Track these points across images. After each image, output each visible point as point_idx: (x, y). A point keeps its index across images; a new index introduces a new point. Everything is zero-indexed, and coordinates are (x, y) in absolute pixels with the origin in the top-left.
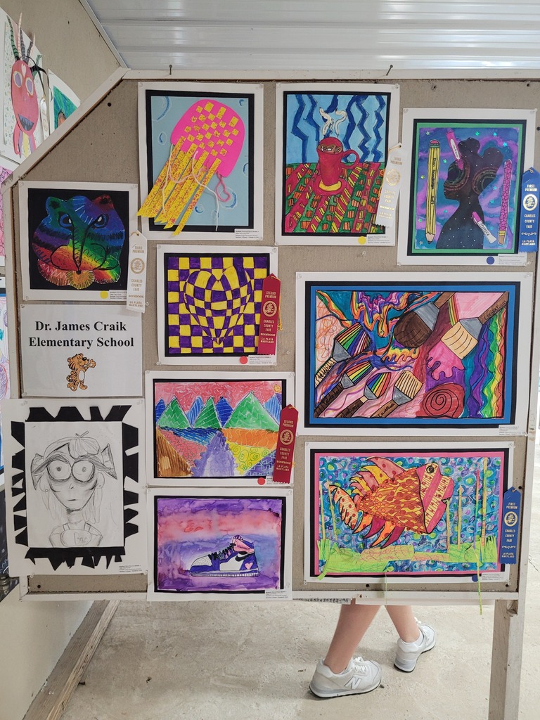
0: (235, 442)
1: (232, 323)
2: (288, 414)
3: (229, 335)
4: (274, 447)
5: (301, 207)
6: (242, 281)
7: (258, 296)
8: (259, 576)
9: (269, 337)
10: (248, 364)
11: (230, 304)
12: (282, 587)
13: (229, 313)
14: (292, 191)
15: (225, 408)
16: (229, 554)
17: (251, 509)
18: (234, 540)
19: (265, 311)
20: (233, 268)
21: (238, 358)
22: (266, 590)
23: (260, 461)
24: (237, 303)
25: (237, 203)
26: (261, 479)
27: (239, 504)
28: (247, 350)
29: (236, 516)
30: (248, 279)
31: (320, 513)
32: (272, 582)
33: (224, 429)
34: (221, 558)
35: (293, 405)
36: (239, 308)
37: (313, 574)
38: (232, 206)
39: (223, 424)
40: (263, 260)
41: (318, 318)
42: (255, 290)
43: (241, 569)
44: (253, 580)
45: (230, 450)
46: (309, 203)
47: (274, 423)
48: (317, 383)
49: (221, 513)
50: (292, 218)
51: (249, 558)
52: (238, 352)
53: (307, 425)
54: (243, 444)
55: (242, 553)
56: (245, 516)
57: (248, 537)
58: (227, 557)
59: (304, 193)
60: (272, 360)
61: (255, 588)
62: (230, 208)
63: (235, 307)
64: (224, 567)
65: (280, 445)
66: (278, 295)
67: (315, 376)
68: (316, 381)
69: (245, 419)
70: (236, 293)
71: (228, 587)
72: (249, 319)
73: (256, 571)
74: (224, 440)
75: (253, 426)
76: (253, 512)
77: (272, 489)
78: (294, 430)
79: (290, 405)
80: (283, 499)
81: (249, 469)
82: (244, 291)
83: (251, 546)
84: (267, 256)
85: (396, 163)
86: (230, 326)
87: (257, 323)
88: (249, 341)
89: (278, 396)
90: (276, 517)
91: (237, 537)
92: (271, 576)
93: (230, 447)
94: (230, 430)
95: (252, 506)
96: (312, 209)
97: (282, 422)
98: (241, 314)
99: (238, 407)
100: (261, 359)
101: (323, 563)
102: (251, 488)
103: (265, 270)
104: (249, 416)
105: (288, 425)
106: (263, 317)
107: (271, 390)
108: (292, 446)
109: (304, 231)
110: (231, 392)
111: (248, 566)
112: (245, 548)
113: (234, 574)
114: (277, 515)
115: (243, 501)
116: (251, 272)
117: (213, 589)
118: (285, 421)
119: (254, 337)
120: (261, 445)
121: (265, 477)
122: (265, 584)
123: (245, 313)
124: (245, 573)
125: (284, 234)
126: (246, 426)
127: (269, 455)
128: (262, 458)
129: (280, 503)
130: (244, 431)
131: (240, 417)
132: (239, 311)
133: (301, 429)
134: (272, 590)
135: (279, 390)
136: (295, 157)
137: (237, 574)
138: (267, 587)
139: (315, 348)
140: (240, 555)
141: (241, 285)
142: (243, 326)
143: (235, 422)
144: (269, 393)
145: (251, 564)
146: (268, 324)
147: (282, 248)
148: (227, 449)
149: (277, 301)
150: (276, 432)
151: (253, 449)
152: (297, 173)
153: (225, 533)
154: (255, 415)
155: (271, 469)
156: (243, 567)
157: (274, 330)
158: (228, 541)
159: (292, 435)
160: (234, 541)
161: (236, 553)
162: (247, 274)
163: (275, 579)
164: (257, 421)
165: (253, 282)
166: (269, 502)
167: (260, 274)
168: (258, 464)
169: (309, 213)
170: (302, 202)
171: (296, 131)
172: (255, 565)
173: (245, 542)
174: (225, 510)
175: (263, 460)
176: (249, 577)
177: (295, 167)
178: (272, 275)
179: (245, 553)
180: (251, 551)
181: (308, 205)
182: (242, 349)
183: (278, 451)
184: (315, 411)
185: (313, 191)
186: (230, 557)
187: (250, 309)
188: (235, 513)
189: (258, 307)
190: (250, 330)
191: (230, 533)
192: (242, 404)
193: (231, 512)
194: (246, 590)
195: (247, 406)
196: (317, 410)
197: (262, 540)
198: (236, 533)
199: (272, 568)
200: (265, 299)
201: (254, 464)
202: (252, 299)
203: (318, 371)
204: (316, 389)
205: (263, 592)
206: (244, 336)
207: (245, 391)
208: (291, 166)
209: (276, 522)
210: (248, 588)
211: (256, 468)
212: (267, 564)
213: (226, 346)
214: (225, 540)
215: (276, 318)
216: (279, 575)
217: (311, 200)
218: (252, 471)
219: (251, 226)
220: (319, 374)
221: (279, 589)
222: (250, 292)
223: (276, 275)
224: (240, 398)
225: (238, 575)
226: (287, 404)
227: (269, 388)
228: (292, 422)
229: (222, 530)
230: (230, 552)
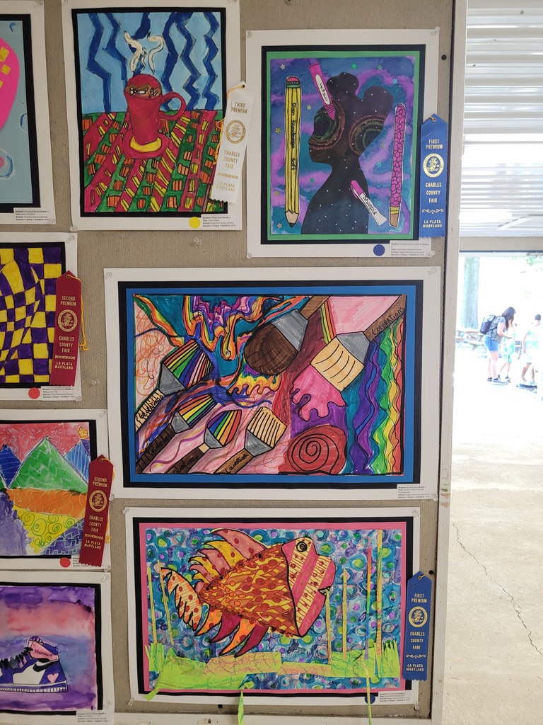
0: (25, 507)
1: (16, 341)
2: (100, 468)
3: (13, 357)
4: (82, 515)
5: (107, 176)
6: (28, 282)
7: (51, 303)
8: (68, 691)
9: (66, 361)
10: (41, 398)
11: (11, 315)
12: (100, 707)
13: (11, 327)
14: (92, 152)
15: (10, 460)
16: (25, 661)
17: (52, 601)
18: (31, 642)
19: (60, 324)
20: (15, 264)
21: (26, 391)
22: (79, 711)
23: (63, 535)
24: (20, 313)
25: (14, 170)
26: (65, 559)
27: (36, 593)
28: (38, 379)
29: (33, 610)
30: (36, 280)
31: (149, 607)
32: (85, 700)
33: (10, 490)
34: (14, 667)
35: (106, 456)
36: (25, 319)
37: (142, 690)
38: (8, 175)
39: (8, 482)
40: (55, 252)
41: (137, 333)
42: (46, 294)
43: (41, 683)
44: (60, 697)
45: (19, 518)
46: (118, 170)
47: (81, 481)
48: (138, 425)
49: (11, 605)
50: (94, 191)
51: (52, 667)
52: (27, 382)
53: (128, 483)
54: (38, 511)
55: (42, 660)
56: (45, 611)
57: (50, 639)
58: (21, 665)
59: (109, 156)
60: (75, 392)
61: (63, 708)
62: (5, 179)
63: (18, 318)
64: (18, 678)
65: (89, 511)
66: (78, 301)
67: (135, 415)
68: (138, 424)
69: (39, 475)
70: (19, 299)
71: (26, 706)
72: (39, 335)
73: (63, 685)
74: (10, 505)
75: (51, 486)
76: (57, 605)
77: (79, 573)
78: (107, 491)
79: (102, 456)
80: (97, 587)
81: (47, 545)
82: (30, 296)
83: (54, 651)
84: (61, 246)
85: (239, 110)
86: (13, 345)
87: (51, 340)
88: (40, 366)
89: (84, 444)
90: (86, 612)
91: (35, 638)
92: (85, 692)
93: (19, 514)
94: (18, 490)
95: (55, 596)
96: (122, 179)
97: (91, 480)
98: (26, 330)
99: (28, 459)
100: (59, 392)
101: (155, 676)
102: (51, 571)
103: (59, 266)
104: (45, 472)
105: (100, 485)
106: (59, 332)
107: (74, 436)
108: (104, 514)
109: (111, 210)
110: (18, 438)
111: (53, 678)
112: (45, 654)
113: (33, 688)
114: (89, 609)
115: (42, 589)
116: (40, 269)
117: (5, 708)
118: (96, 479)
119: (47, 361)
120: (63, 512)
121: (69, 557)
122: (76, 702)
123: (32, 326)
124: (47, 687)
125: (83, 214)
126: (41, 486)
127: (76, 525)
128: (64, 530)
129: (92, 593)
130: (37, 494)
131: (31, 473)
132: (24, 323)
133: (118, 489)
134: (86, 710)
135: (85, 434)
136: (94, 104)
137: (36, 688)
138: (79, 706)
139: (135, 375)
140: (39, 664)
141: (27, 287)
142: (31, 346)
143: (25, 480)
144: (72, 440)
145: (56, 675)
146: (66, 342)
147: (84, 235)
148: (15, 518)
149: (77, 309)
150: (84, 494)
151: (53, 518)
152: (98, 127)
153: (16, 633)
154: (52, 470)
155: (78, 546)
156: (45, 680)
157: (74, 352)
158: (22, 644)
159: (105, 498)
160: (30, 644)
161: (34, 661)
162: (33, 271)
163: (91, 697)
164: (57, 479)
165: (42, 283)
166: (77, 592)
167: (52, 271)
168: (59, 539)
169: (118, 184)
170: (107, 169)
171: (94, 67)
172: (62, 676)
173: (46, 646)
174: (17, 601)
175: (67, 532)
176: (53, 693)
177: (95, 118)
178: (69, 272)
179: (47, 660)
180: (54, 658)
181: (117, 173)
182: (31, 377)
183: (87, 520)
184: (137, 463)
185: (123, 152)
186: (26, 666)
187: (39, 321)
188: (30, 605)
189: (51, 319)
190: (41, 351)
191: (24, 633)
192: (34, 454)
193: (26, 605)
194: (50, 710)
195: (40, 457)
196: (140, 463)
197: (69, 643)
198: (34, 633)
199: (86, 681)
200: (60, 307)
201: (54, 538)
202: (42, 307)
203: (139, 409)
204: (136, 434)
205: (74, 713)
206: (34, 359)
207: (37, 436)
208: (89, 117)
209: (87, 619)
210: (53, 708)
211: (58, 544)
212: (78, 676)
213: (9, 373)
214: (19, 642)
215: (76, 333)
216: (95, 690)
217: (120, 165)
218: (52, 548)
219: (36, 203)
220: (140, 412)
221: (96, 710)
222: (39, 296)
223: (75, 273)
224: (30, 446)
225: (38, 691)
226: (98, 455)
227: (71, 432)
228: (104, 480)
229: (13, 629)
230: (25, 659)
